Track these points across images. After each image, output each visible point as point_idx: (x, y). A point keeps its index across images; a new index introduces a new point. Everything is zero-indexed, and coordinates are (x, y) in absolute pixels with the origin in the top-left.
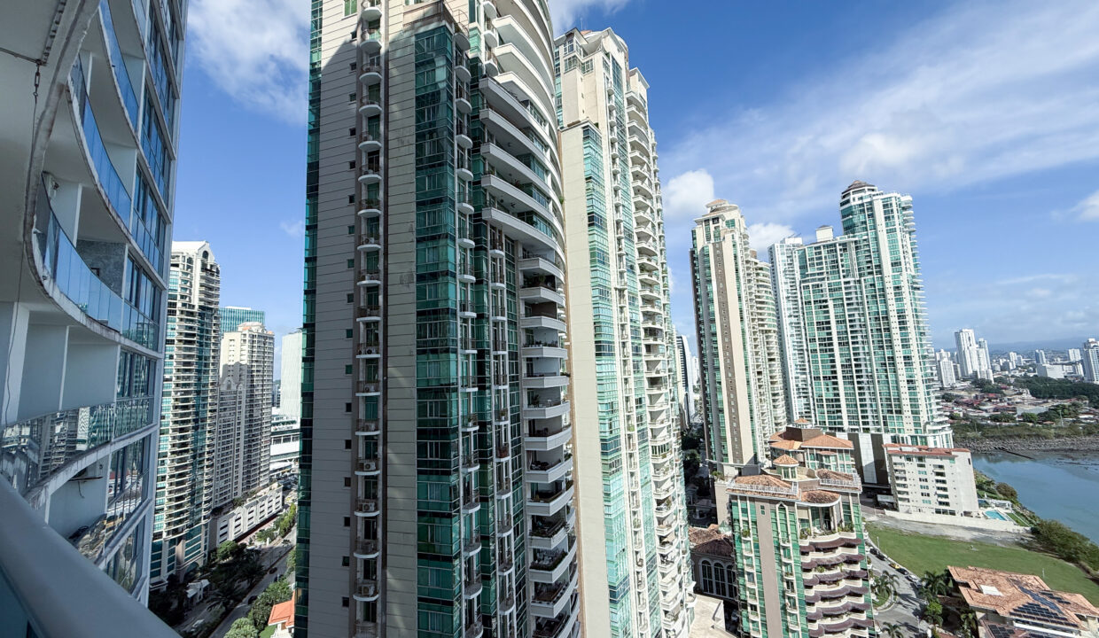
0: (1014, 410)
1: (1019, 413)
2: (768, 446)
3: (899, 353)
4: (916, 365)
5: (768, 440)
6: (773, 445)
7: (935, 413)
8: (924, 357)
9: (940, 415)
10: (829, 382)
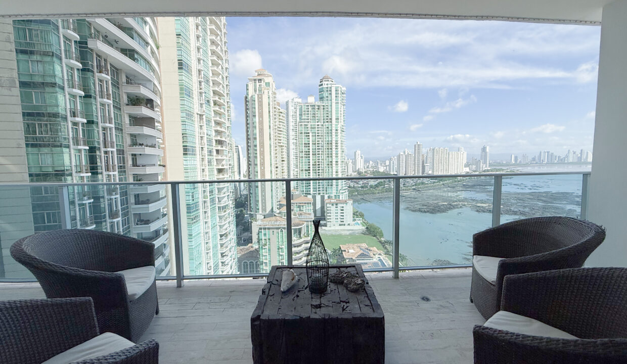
0: (368, 184)
1: (369, 185)
2: (278, 203)
3: (334, 161)
4: (339, 165)
5: (278, 200)
6: (281, 203)
7: (343, 185)
8: (342, 162)
9: (345, 186)
10: (307, 172)
